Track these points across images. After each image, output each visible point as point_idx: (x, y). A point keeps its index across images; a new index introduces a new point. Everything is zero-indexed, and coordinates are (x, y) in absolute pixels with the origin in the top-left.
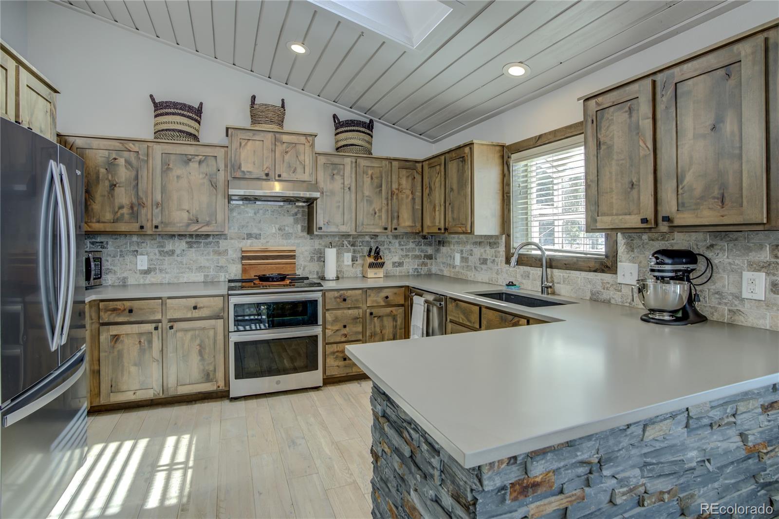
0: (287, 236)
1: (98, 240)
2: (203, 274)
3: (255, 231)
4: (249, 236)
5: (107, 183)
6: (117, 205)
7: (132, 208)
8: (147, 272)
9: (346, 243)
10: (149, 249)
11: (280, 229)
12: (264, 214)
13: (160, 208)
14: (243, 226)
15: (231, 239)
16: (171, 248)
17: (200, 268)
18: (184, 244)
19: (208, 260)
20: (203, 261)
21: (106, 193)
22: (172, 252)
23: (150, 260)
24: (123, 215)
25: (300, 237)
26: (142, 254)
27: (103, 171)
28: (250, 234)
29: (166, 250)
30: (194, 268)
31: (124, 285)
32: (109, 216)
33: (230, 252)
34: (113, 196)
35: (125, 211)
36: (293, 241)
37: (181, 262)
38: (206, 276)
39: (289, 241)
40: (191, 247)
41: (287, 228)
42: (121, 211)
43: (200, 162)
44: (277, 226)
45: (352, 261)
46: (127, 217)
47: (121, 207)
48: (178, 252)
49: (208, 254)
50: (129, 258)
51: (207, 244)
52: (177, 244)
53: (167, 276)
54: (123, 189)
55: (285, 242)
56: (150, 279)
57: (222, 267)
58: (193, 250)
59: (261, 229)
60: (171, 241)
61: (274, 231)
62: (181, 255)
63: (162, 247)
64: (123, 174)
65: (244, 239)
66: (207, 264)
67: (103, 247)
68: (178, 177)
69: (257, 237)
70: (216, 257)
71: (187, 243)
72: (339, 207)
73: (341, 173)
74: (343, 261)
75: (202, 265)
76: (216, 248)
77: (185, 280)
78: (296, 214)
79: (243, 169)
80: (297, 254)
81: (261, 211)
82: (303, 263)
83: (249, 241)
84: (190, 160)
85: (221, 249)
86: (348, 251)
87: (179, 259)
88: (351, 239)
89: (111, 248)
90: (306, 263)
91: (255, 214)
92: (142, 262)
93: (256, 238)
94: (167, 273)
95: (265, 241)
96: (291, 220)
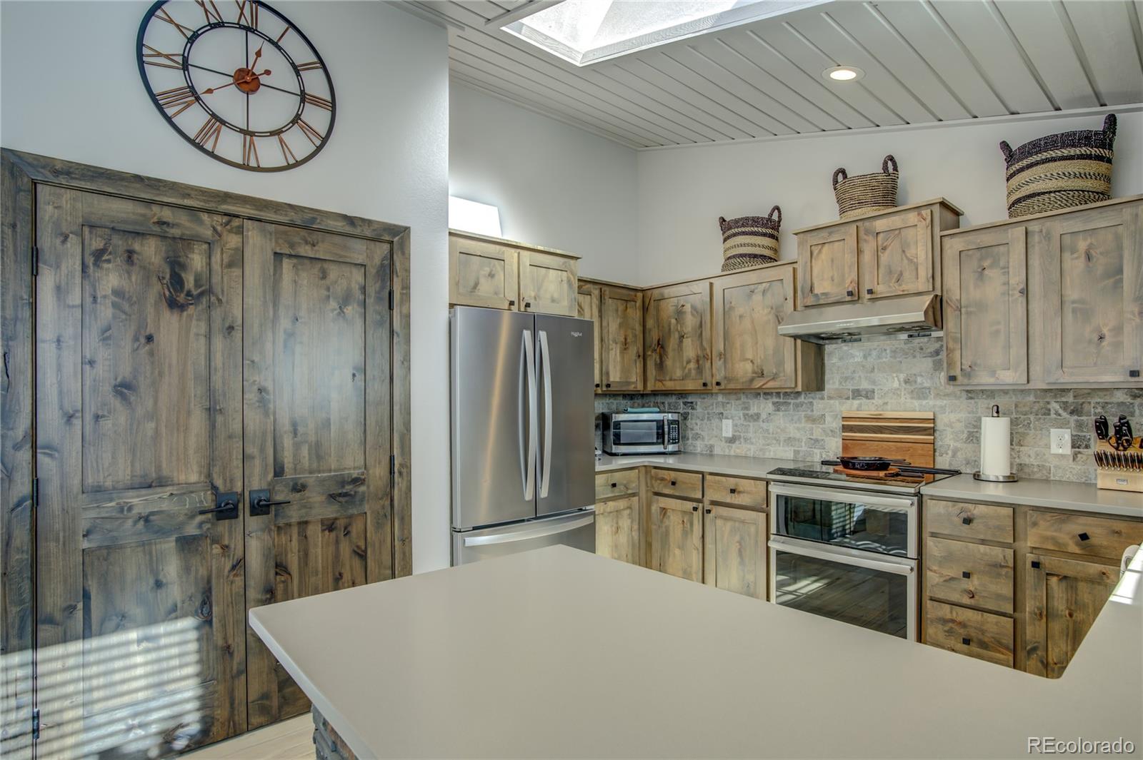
0: (921, 394)
1: (689, 401)
2: (793, 449)
3: (865, 385)
4: (857, 394)
5: (677, 336)
6: (685, 359)
7: (698, 361)
8: (732, 440)
9: (1055, 406)
10: (733, 412)
11: (907, 381)
12: (879, 357)
13: (722, 360)
14: (846, 379)
15: (830, 398)
16: (756, 411)
17: (789, 441)
18: (770, 405)
19: (798, 429)
20: (792, 430)
21: (676, 346)
22: (756, 417)
23: (735, 425)
24: (690, 370)
25: (947, 395)
26: (727, 418)
27: (673, 321)
28: (858, 390)
29: (751, 412)
30: (782, 439)
31: (710, 455)
32: (678, 373)
33: (828, 419)
34: (681, 350)
35: (692, 365)
36: (931, 403)
37: (767, 430)
38: (796, 452)
39: (924, 402)
40: (778, 410)
41: (919, 380)
42: (689, 366)
43: (764, 292)
44: (902, 376)
45: (1073, 447)
46: (693, 372)
47: (689, 362)
48: (764, 416)
49: (799, 420)
50: (715, 421)
51: (797, 406)
52: (762, 406)
53: (752, 447)
54: (689, 340)
55: (916, 403)
56: (737, 449)
57: (817, 441)
58: (781, 413)
59: (874, 382)
60: (756, 401)
61: (896, 384)
62: (768, 421)
63: (747, 408)
64: (690, 322)
65: (848, 398)
66: (798, 435)
67: (693, 408)
68: (741, 317)
69: (869, 395)
70: (809, 425)
71: (774, 403)
72: (997, 332)
73: (1002, 263)
74: (1048, 446)
75: (791, 436)
76: (809, 413)
77: (772, 455)
78: (937, 353)
79: (816, 291)
80: (940, 426)
81: (874, 353)
82: (952, 444)
83: (856, 402)
84: (752, 292)
85: (816, 413)
86: (1062, 425)
87: (765, 425)
88: (1070, 398)
89: (699, 409)
90: (959, 445)
91: (865, 357)
92: (727, 428)
93: (867, 397)
94: (752, 443)
95: (881, 402)
96: (928, 363)
